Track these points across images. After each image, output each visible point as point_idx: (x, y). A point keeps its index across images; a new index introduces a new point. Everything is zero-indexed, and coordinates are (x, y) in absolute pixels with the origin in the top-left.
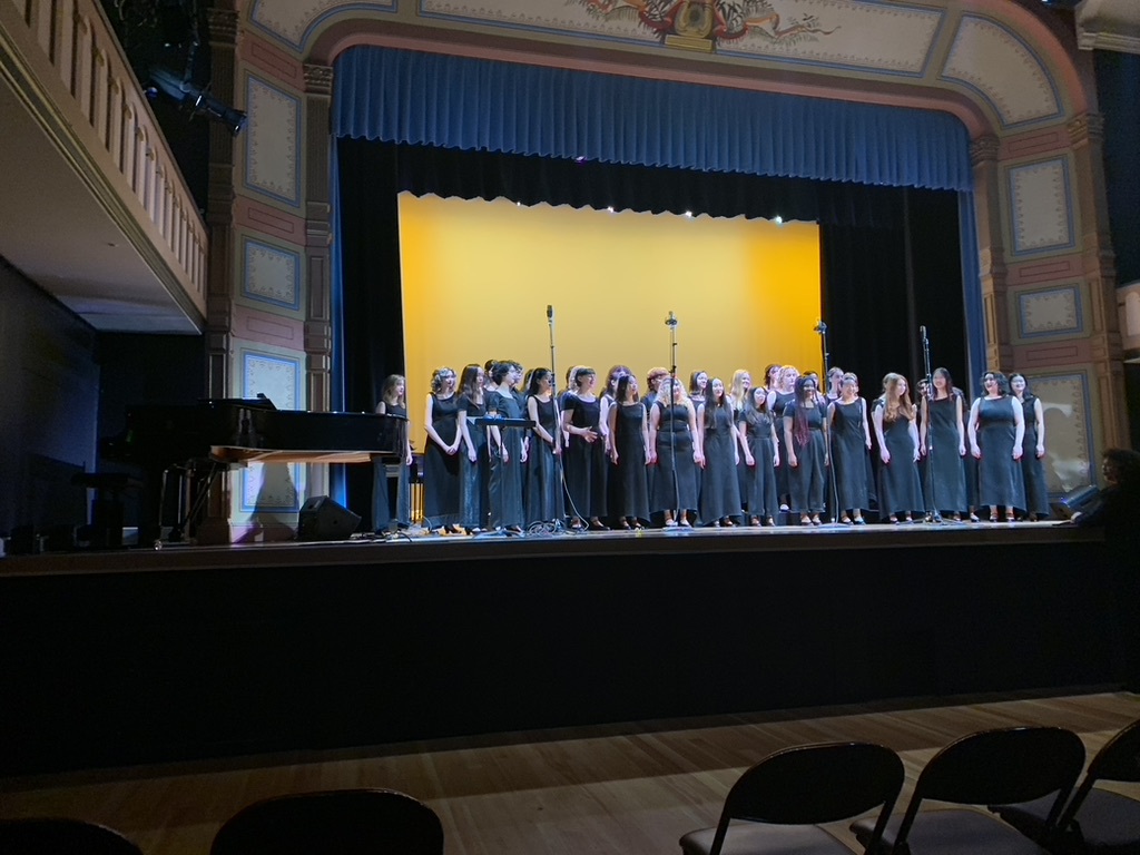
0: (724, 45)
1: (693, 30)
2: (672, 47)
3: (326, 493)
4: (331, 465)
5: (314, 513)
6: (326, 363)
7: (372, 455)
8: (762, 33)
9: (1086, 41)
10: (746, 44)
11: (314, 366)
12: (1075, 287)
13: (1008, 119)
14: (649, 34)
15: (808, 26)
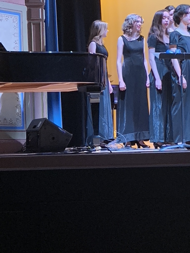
3: (46, 116)
4: (49, 94)
5: (37, 132)
6: (42, 14)
7: (79, 85)
11: (33, 17)
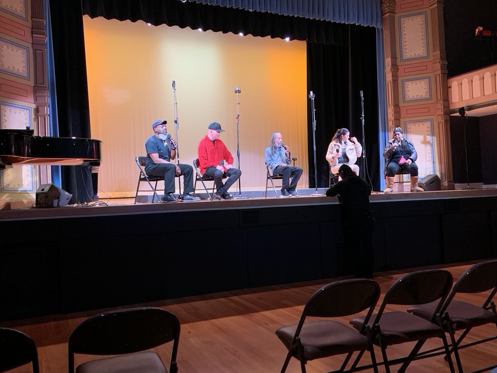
4: (53, 167)
6: (47, 110)
7: (85, 161)
11: (39, 111)
12: (429, 78)
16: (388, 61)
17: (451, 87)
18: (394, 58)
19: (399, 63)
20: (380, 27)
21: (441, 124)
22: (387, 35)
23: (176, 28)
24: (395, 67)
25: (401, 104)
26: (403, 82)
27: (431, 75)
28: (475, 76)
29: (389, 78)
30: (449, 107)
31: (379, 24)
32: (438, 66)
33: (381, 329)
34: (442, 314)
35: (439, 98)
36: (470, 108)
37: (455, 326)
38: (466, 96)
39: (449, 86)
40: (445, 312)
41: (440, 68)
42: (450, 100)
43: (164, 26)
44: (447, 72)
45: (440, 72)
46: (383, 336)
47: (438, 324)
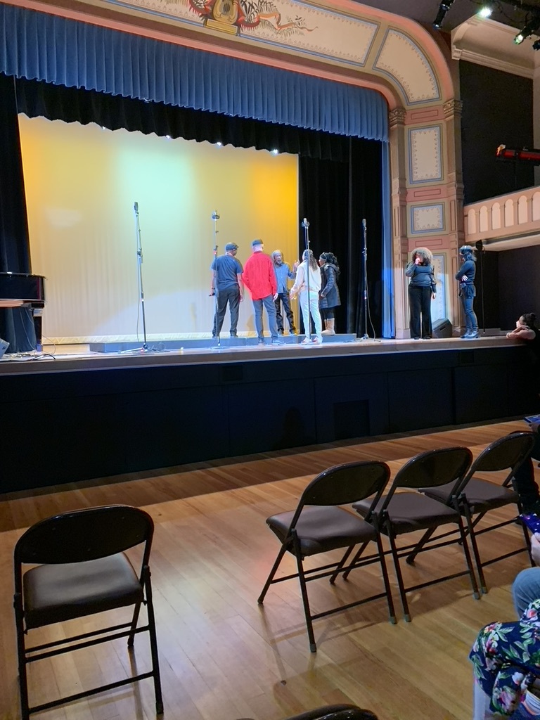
0: (245, 31)
1: (225, 18)
2: (211, 28)
8: (270, 25)
9: (456, 54)
10: (259, 31)
12: (443, 204)
13: (411, 99)
14: (197, 17)
15: (298, 24)
16: (396, 182)
17: (467, 216)
18: (402, 179)
19: (408, 185)
20: (387, 141)
21: (455, 260)
22: (394, 150)
23: (138, 133)
24: (403, 190)
25: (410, 235)
26: (413, 207)
27: (445, 200)
28: (495, 203)
29: (396, 203)
30: (464, 240)
31: (385, 136)
32: (453, 190)
33: (390, 515)
34: (458, 496)
35: (453, 228)
36: (489, 241)
37: (472, 508)
38: (484, 227)
39: (465, 214)
40: (462, 493)
41: (455, 193)
42: (466, 231)
43: (123, 131)
44: (463, 198)
45: (455, 197)
46: (392, 523)
47: (453, 507)
